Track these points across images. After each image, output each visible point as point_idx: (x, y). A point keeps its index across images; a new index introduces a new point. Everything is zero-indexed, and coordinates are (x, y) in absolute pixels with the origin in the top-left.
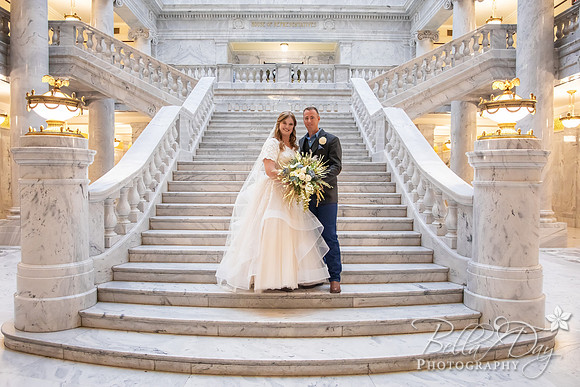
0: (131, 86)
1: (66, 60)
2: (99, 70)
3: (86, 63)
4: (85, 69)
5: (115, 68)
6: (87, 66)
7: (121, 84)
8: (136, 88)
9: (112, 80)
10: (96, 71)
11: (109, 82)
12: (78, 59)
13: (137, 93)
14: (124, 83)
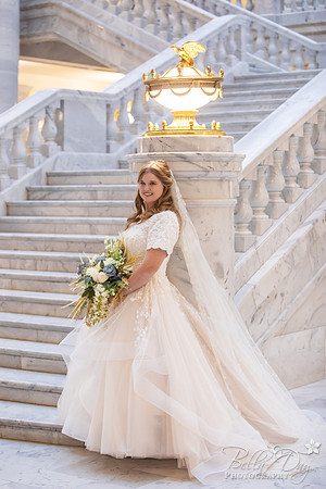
0: (128, 41)
1: (47, 11)
2: (87, 20)
3: (69, 11)
4: (70, 22)
5: (109, 14)
6: (72, 18)
7: (114, 40)
8: (133, 44)
9: (104, 35)
10: (82, 23)
11: (100, 39)
12: (60, 7)
13: (136, 52)
14: (118, 38)
